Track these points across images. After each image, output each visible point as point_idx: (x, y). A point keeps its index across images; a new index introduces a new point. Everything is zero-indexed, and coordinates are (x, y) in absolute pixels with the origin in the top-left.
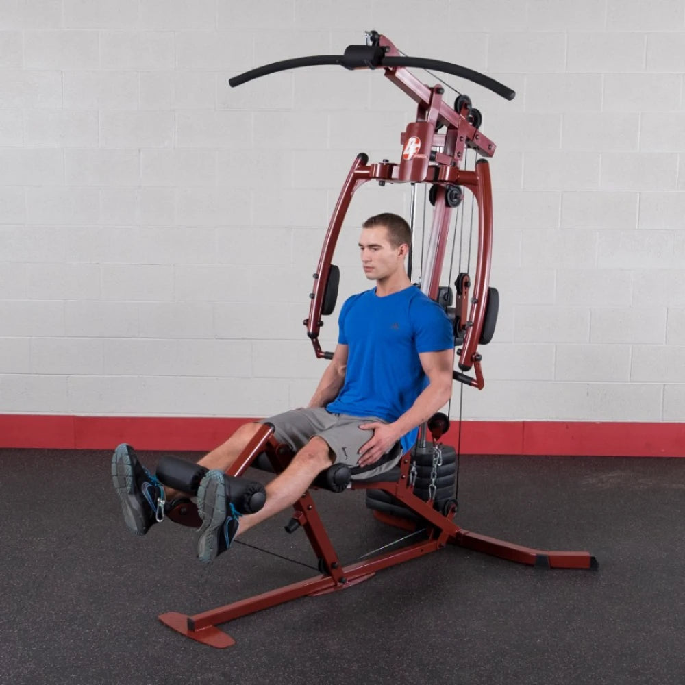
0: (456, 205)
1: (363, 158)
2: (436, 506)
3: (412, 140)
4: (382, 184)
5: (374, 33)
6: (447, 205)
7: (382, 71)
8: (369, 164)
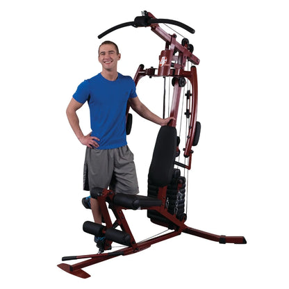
0: (184, 86)
1: (142, 66)
2: (177, 217)
3: (164, 58)
4: (150, 77)
5: (145, 11)
6: (180, 86)
7: (150, 28)
8: (145, 69)
